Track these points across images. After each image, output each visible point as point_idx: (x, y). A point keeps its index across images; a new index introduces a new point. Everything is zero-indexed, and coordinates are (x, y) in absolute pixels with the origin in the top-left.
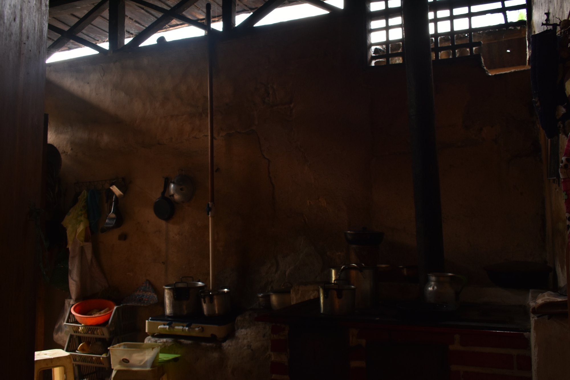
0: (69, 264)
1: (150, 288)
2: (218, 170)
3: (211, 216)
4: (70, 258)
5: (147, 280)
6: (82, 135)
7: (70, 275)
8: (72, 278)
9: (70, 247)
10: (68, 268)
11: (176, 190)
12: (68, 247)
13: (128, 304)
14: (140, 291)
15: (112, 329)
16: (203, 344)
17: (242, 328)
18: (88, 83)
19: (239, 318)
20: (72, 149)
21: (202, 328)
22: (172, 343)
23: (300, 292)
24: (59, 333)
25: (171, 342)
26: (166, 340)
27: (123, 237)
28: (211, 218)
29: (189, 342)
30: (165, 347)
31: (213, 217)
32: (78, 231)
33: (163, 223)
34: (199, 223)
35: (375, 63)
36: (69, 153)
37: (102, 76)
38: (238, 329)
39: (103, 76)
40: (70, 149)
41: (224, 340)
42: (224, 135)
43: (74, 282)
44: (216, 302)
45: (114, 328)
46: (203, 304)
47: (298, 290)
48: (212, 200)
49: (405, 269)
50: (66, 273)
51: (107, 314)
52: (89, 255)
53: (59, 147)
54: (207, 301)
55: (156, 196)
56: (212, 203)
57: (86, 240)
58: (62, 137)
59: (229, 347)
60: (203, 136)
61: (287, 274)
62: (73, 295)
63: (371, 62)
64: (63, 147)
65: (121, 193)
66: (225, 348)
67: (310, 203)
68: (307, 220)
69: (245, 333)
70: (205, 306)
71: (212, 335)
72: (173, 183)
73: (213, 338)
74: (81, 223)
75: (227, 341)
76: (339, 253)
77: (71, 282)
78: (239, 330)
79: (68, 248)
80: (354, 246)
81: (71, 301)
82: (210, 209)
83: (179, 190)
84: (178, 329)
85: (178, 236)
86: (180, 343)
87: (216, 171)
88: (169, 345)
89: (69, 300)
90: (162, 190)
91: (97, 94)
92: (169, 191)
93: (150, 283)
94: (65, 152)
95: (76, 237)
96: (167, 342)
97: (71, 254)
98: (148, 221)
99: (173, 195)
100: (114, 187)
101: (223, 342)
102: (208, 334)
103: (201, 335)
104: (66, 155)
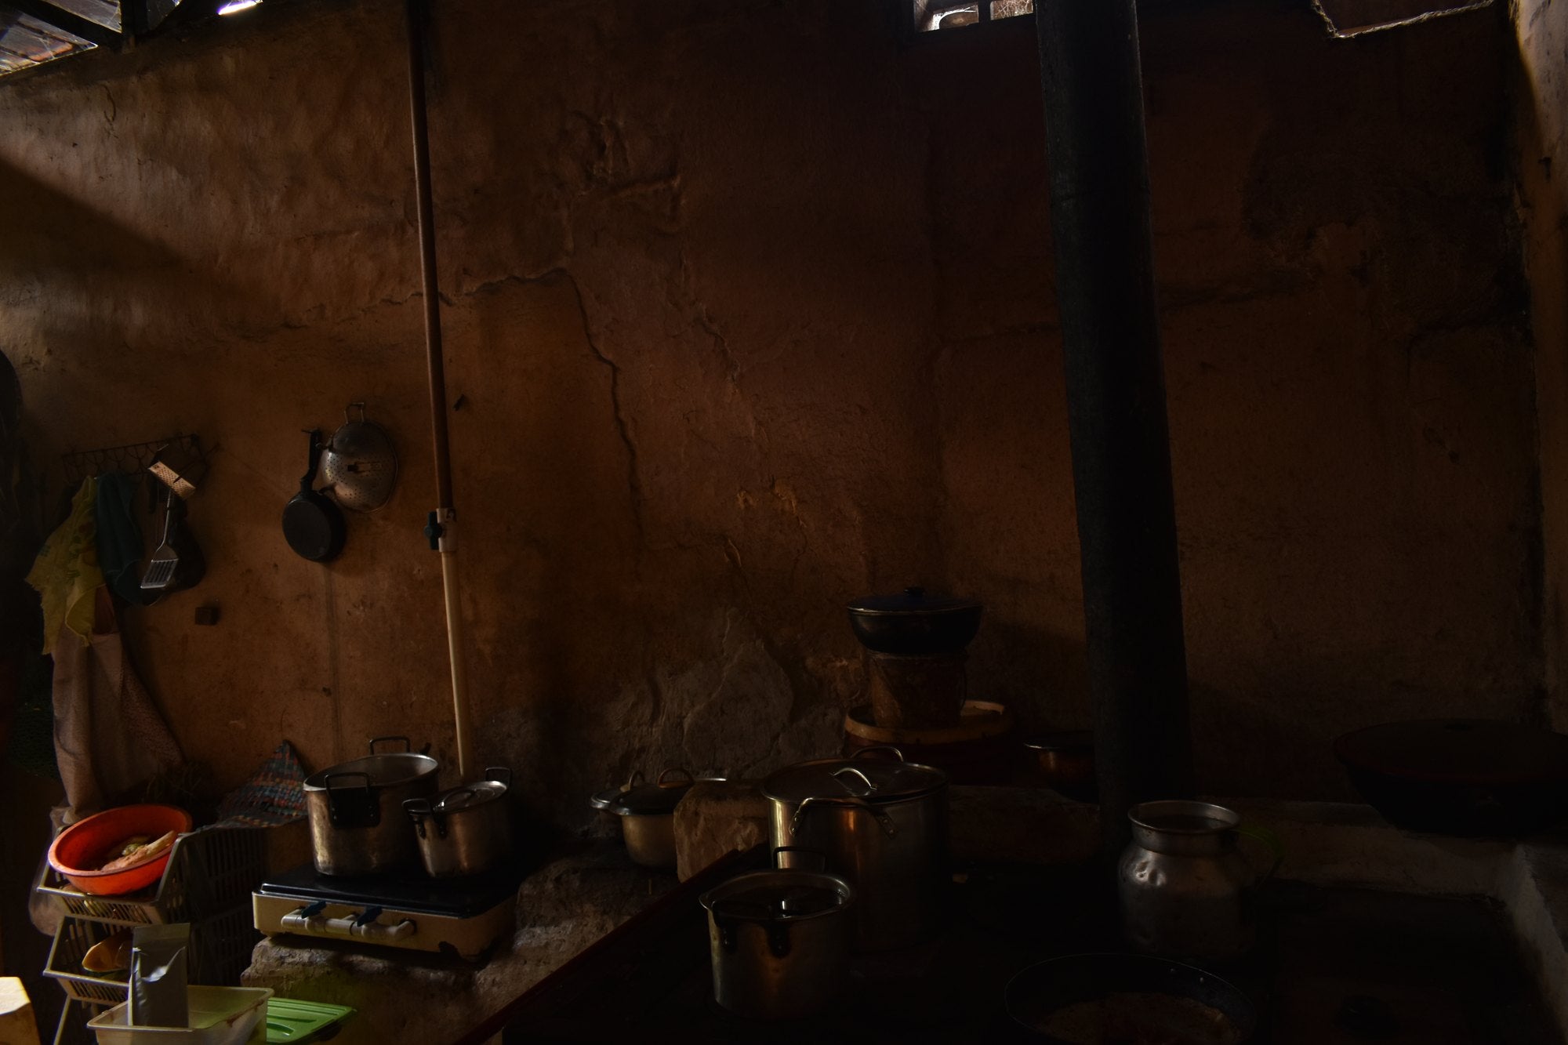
0: (55, 704)
1: (295, 768)
2: (462, 402)
3: (446, 551)
4: (54, 685)
5: (287, 742)
6: (72, 306)
7: (58, 735)
8: (63, 747)
9: (52, 649)
10: (51, 713)
11: (338, 470)
12: (44, 653)
13: (220, 826)
14: (266, 775)
15: (175, 905)
16: (419, 972)
17: (534, 926)
18: (75, 145)
19: (526, 889)
20: (49, 352)
21: (413, 922)
22: (326, 969)
23: (702, 821)
24: (42, 907)
25: (323, 966)
26: (310, 958)
27: (210, 614)
28: (446, 557)
29: (378, 964)
30: (307, 978)
31: (452, 553)
32: (68, 604)
33: (317, 569)
34: (419, 570)
35: (942, 22)
36: (43, 364)
37: (111, 118)
38: (524, 926)
39: (113, 119)
40: (45, 350)
41: (483, 959)
42: (475, 289)
43: (70, 759)
44: (459, 830)
45: (181, 900)
46: (421, 839)
47: (697, 814)
48: (447, 503)
49: (1051, 755)
50: (47, 728)
51: (154, 861)
52: (114, 669)
53: (15, 346)
54: (429, 833)
55: (289, 489)
56: (446, 510)
57: (100, 628)
58: (19, 313)
59: (495, 989)
60: (413, 295)
61: (686, 726)
62: (72, 797)
63: (927, 17)
64: (25, 344)
65: (189, 485)
66: (481, 991)
67: (746, 501)
68: (739, 558)
69: (544, 942)
70: (426, 847)
71: (443, 945)
72: (331, 449)
73: (445, 956)
74: (77, 580)
75: (489, 967)
76: (845, 662)
77: (62, 757)
78: (526, 928)
79: (49, 656)
80: (880, 656)
81: (64, 812)
82: (437, 531)
83: (350, 471)
84: (338, 928)
85: (361, 608)
86: (351, 968)
87: (458, 406)
88: (319, 972)
89: (60, 810)
90: (304, 469)
91: (101, 177)
92: (323, 475)
93: (295, 752)
94: (31, 361)
95: (66, 623)
96: (311, 963)
97: (57, 674)
98: (276, 566)
99: (332, 488)
100: (161, 465)
101: (480, 969)
102: (430, 942)
103: (411, 944)
104: (36, 369)
